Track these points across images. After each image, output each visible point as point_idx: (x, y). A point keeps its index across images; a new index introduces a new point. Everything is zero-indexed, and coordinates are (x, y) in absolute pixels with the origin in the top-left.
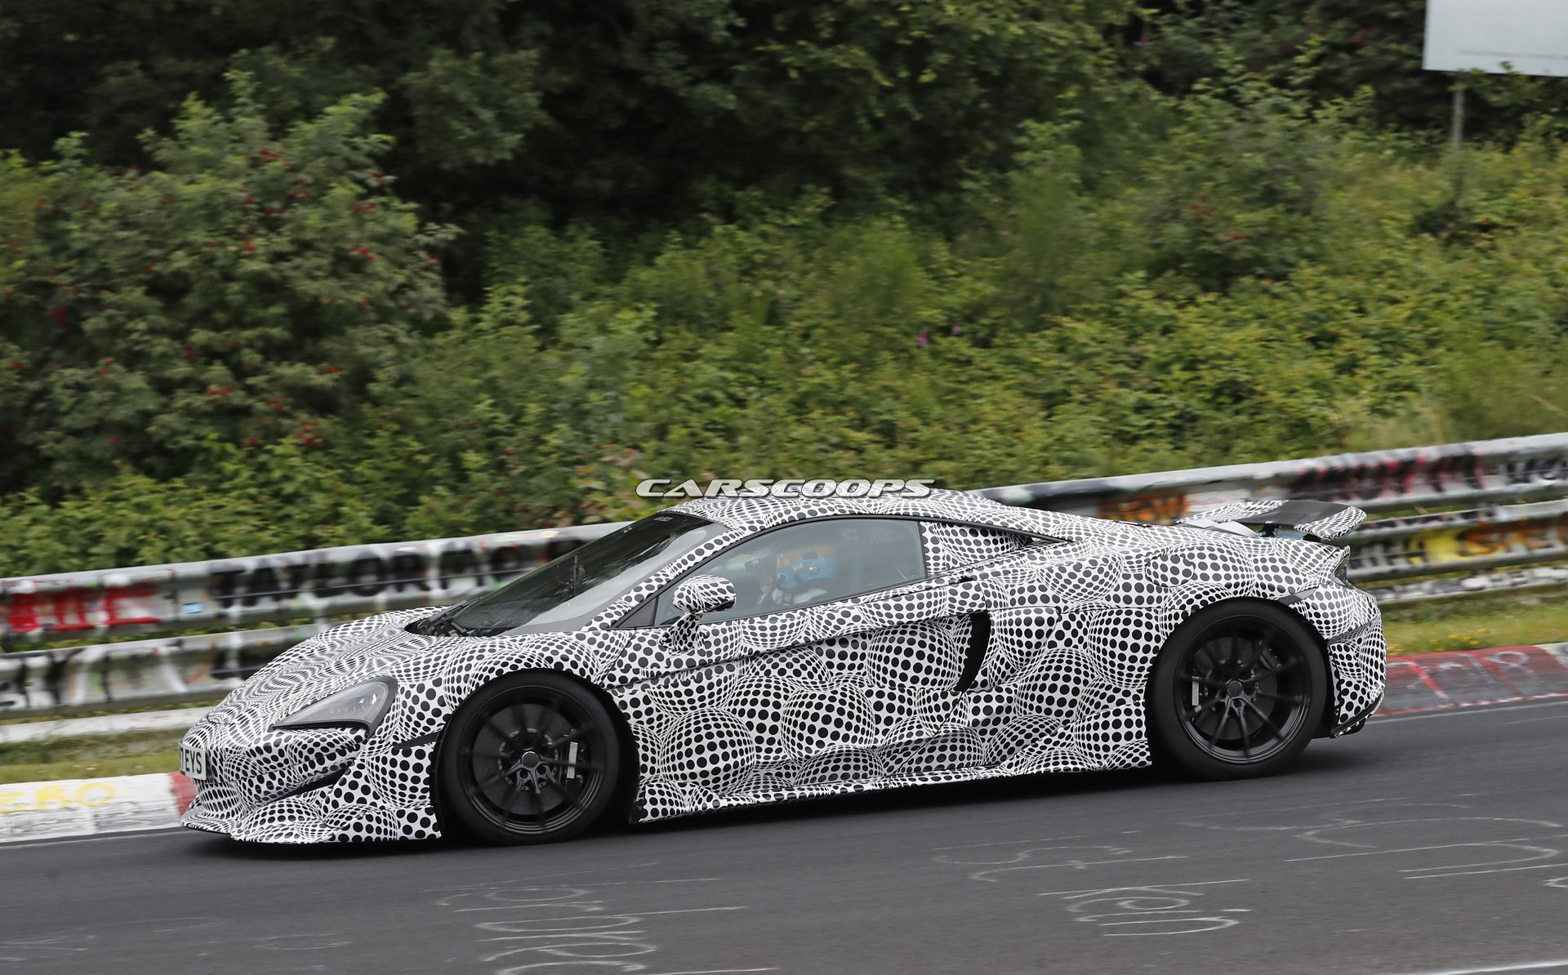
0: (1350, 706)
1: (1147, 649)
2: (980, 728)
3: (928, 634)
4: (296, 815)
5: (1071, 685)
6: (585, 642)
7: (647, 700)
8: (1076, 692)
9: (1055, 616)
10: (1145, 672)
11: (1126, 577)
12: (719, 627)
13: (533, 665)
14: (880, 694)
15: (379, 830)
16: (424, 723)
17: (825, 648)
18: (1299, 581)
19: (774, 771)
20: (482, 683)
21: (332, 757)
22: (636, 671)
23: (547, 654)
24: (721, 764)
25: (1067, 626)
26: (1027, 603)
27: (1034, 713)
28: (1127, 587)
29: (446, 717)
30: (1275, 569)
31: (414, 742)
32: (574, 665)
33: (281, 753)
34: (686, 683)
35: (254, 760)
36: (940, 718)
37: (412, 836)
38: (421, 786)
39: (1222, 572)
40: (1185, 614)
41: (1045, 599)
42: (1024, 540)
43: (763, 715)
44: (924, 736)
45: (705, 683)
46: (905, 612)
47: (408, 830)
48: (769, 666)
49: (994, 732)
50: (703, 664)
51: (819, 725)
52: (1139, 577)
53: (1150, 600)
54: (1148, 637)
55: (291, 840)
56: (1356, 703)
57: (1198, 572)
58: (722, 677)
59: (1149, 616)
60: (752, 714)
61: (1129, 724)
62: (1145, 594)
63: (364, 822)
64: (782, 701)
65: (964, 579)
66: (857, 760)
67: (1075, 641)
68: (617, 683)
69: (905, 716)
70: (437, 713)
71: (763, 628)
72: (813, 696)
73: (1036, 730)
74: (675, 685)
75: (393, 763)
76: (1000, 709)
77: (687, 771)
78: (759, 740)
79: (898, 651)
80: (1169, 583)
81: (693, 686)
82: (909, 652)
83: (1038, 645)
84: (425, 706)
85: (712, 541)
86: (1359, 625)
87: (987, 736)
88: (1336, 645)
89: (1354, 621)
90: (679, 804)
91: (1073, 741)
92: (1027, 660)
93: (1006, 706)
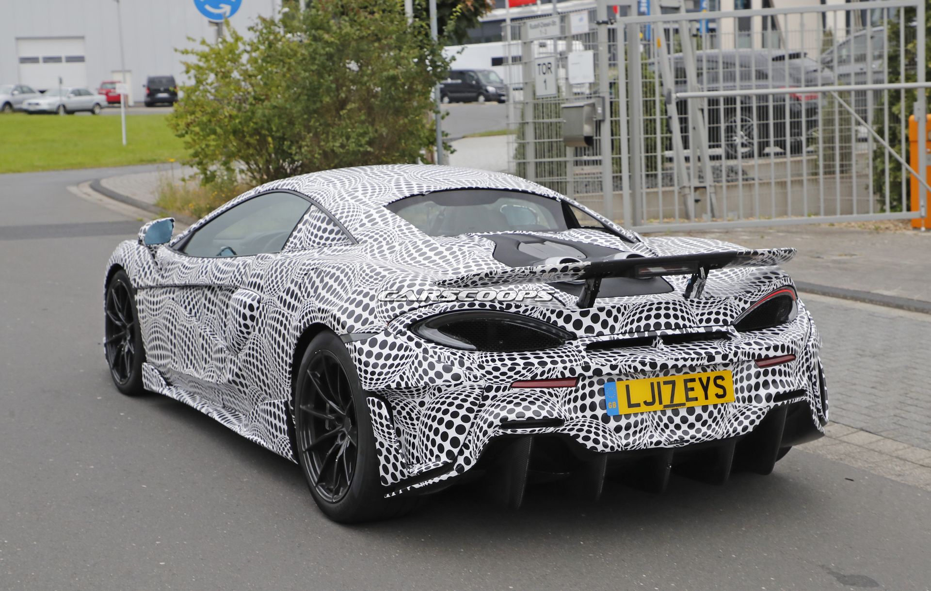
86: (403, 385)
87: (243, 395)
88: (371, 398)
89: (398, 379)
90: (153, 384)
91: (261, 420)
92: (244, 337)
93: (240, 373)
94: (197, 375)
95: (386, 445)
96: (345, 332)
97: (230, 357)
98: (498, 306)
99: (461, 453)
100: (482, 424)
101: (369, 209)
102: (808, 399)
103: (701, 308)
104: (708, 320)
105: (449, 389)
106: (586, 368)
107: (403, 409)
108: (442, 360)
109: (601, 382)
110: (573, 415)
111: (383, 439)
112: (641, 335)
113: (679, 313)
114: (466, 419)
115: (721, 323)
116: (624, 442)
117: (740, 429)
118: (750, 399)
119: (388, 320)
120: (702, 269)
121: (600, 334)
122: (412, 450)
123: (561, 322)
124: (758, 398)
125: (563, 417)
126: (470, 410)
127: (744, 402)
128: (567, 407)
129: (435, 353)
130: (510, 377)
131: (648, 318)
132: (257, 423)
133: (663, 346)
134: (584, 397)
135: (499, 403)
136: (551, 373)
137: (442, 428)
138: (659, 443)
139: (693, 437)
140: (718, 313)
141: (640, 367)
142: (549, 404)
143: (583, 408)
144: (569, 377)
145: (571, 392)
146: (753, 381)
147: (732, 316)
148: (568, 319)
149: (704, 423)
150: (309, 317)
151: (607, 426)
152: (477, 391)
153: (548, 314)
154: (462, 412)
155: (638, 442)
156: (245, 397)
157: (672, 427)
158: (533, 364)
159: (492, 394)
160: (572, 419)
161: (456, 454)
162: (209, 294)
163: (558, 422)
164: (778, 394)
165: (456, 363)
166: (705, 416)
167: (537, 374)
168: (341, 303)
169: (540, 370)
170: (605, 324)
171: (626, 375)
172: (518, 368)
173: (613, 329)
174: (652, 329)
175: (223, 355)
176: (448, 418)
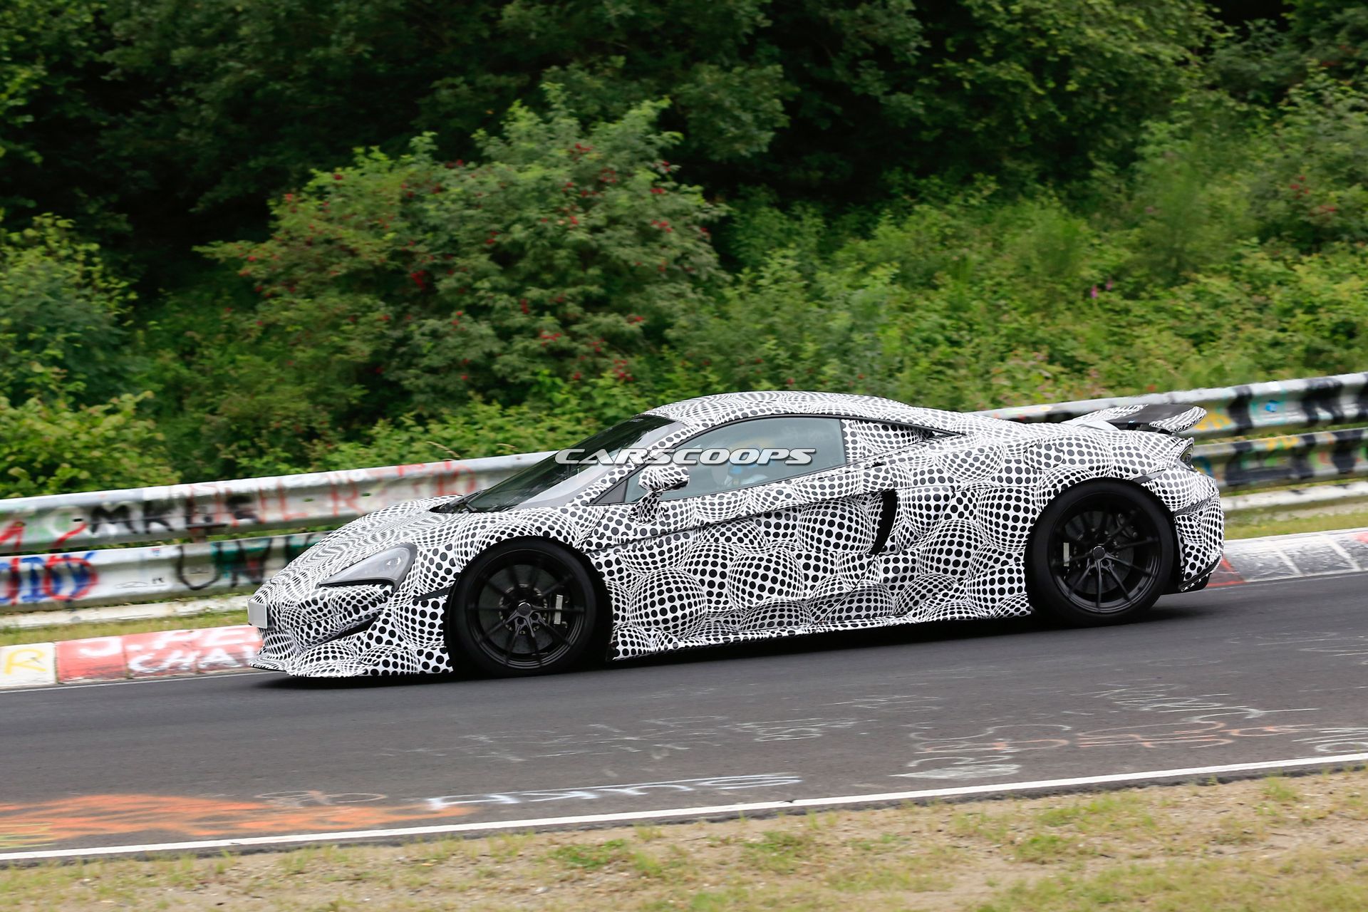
0: (1193, 567)
1: (1025, 520)
2: (890, 584)
3: (847, 509)
4: (338, 655)
5: (964, 549)
6: (568, 515)
7: (618, 562)
8: (968, 555)
9: (950, 493)
10: (1024, 539)
11: (1008, 461)
12: (677, 504)
13: (526, 533)
14: (808, 557)
15: (403, 666)
16: (438, 580)
17: (763, 520)
18: (1149, 465)
19: (722, 619)
20: (484, 547)
21: (366, 608)
22: (609, 538)
23: (537, 524)
24: (679, 613)
25: (960, 501)
26: (927, 483)
27: (934, 572)
28: (1009, 470)
29: (456, 575)
30: (1130, 455)
31: (430, 595)
32: (559, 533)
33: (325, 605)
34: (650, 548)
35: (304, 611)
36: (857, 576)
37: (429, 671)
38: (436, 630)
39: (1086, 458)
40: (1056, 492)
41: (942, 480)
42: (926, 434)
43: (713, 574)
44: (844, 591)
45: (665, 548)
46: (828, 491)
47: (426, 665)
48: (717, 535)
49: (901, 587)
50: (664, 533)
51: (758, 581)
52: (1018, 462)
53: (1028, 480)
54: (1026, 510)
55: (334, 674)
56: (1198, 564)
57: (1067, 457)
58: (679, 543)
59: (1027, 493)
60: (703, 572)
61: (1011, 580)
62: (1024, 476)
63: (391, 660)
64: (728, 562)
65: (877, 464)
66: (790, 610)
67: (967, 514)
68: (594, 548)
69: (828, 575)
70: (448, 572)
71: (712, 504)
72: (753, 559)
73: (936, 586)
74: (641, 549)
75: (414, 612)
76: (906, 569)
77: (651, 619)
78: (710, 594)
79: (823, 522)
80: (1043, 467)
81: (656, 550)
82: (831, 524)
83: (936, 517)
84: (439, 567)
85: (672, 436)
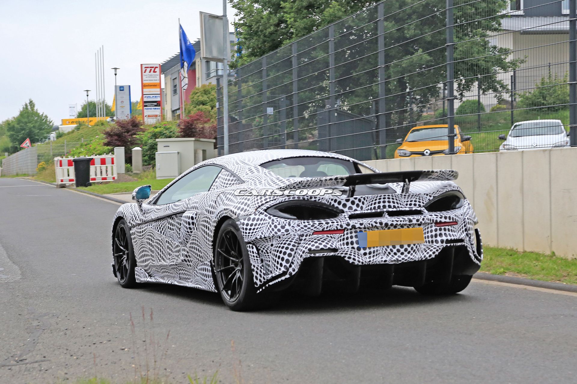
86: (263, 236)
87: (190, 267)
88: (248, 245)
89: (260, 234)
90: (141, 277)
91: (199, 275)
92: (189, 235)
93: (187, 254)
94: (165, 263)
95: (256, 266)
96: (236, 216)
97: (182, 248)
98: (306, 198)
99: (290, 266)
100: (299, 252)
101: (250, 167)
102: (466, 245)
103: (406, 198)
104: (411, 205)
105: (284, 237)
106: (348, 225)
107: (264, 249)
108: (281, 223)
109: (356, 232)
110: (343, 247)
111: (255, 263)
112: (376, 211)
113: (395, 201)
114: (292, 250)
115: (417, 206)
116: (368, 260)
117: (427, 256)
118: (432, 242)
119: (256, 208)
120: (407, 180)
121: (356, 210)
122: (268, 268)
123: (336, 205)
124: (437, 242)
125: (338, 248)
126: (294, 246)
127: (429, 243)
128: (340, 243)
129: (277, 221)
130: (312, 230)
131: (379, 203)
132: (197, 277)
133: (387, 216)
134: (347, 238)
135: (307, 242)
136: (331, 227)
137: (282, 255)
138: (385, 261)
139: (403, 259)
140: (415, 201)
141: (374, 224)
142: (331, 242)
143: (347, 244)
144: (340, 229)
145: (341, 236)
146: (434, 233)
147: (423, 203)
148: (339, 203)
149: (409, 253)
150: (220, 214)
151: (359, 252)
152: (297, 237)
153: (330, 201)
154: (290, 247)
155: (375, 260)
156: (190, 268)
157: (392, 254)
158: (323, 224)
159: (304, 238)
160: (342, 248)
161: (288, 267)
162: (171, 221)
163: (335, 250)
164: (447, 240)
165: (287, 224)
166: (409, 249)
167: (324, 228)
168: (234, 204)
169: (326, 226)
170: (358, 205)
171: (368, 228)
172: (316, 225)
173: (362, 208)
174: (382, 208)
175: (179, 248)
176: (284, 250)
